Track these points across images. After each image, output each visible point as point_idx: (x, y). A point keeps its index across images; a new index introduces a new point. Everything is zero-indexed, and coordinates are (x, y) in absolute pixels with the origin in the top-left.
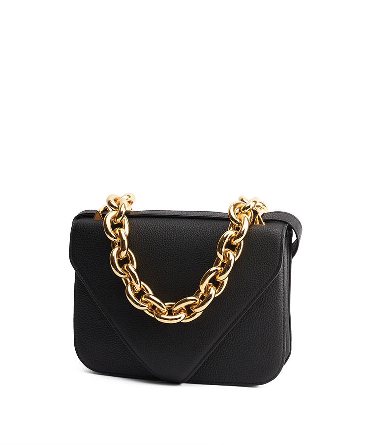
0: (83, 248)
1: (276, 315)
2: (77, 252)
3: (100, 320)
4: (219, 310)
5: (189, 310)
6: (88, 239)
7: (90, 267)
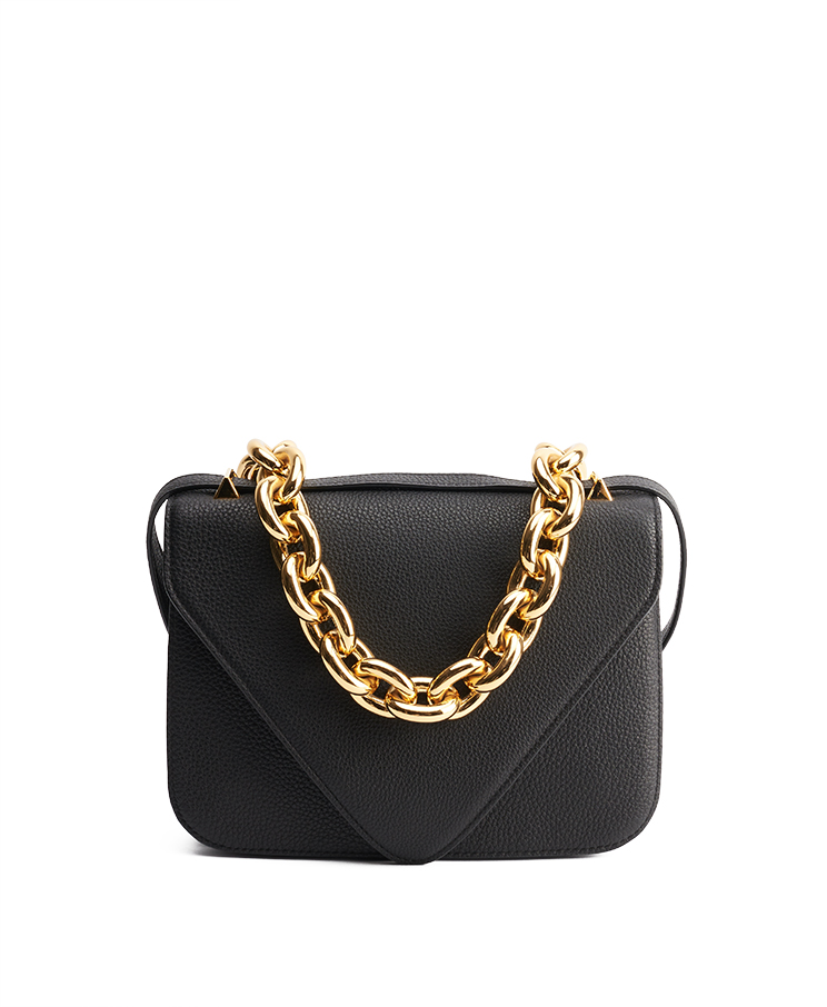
0: (200, 560)
1: (644, 694)
2: (185, 572)
3: (239, 728)
4: (529, 686)
5: (462, 689)
6: (210, 540)
7: (218, 604)
